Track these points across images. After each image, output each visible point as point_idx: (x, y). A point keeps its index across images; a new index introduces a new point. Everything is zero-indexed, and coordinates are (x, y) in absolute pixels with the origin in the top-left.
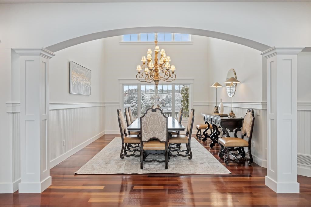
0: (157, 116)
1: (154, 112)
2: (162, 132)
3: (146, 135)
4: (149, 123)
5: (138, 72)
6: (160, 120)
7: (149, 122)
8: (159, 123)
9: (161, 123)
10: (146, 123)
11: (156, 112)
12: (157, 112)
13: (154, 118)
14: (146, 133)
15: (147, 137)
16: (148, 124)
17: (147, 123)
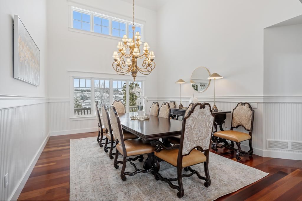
0: (206, 115)
1: (202, 109)
2: (207, 138)
3: (188, 145)
4: (195, 126)
5: (114, 60)
6: (207, 121)
7: (195, 124)
8: (206, 125)
9: (208, 124)
10: (191, 127)
11: (204, 109)
12: (206, 108)
13: (202, 118)
14: (189, 141)
15: (190, 147)
16: (194, 128)
17: (193, 126)
